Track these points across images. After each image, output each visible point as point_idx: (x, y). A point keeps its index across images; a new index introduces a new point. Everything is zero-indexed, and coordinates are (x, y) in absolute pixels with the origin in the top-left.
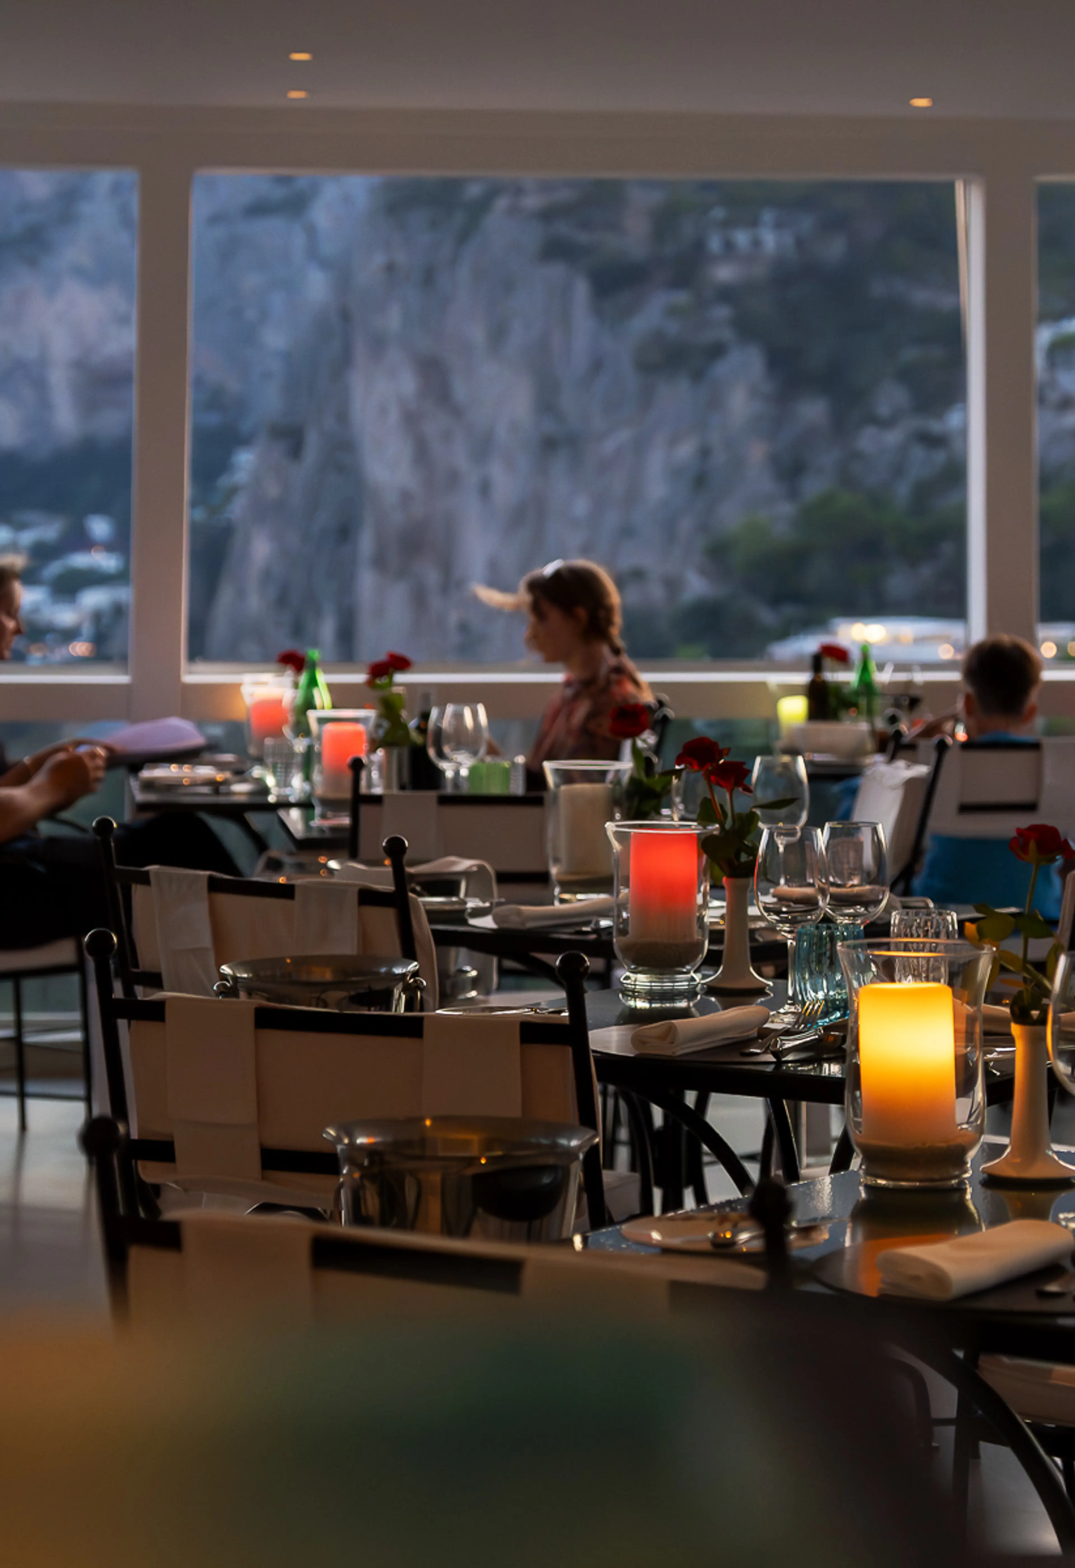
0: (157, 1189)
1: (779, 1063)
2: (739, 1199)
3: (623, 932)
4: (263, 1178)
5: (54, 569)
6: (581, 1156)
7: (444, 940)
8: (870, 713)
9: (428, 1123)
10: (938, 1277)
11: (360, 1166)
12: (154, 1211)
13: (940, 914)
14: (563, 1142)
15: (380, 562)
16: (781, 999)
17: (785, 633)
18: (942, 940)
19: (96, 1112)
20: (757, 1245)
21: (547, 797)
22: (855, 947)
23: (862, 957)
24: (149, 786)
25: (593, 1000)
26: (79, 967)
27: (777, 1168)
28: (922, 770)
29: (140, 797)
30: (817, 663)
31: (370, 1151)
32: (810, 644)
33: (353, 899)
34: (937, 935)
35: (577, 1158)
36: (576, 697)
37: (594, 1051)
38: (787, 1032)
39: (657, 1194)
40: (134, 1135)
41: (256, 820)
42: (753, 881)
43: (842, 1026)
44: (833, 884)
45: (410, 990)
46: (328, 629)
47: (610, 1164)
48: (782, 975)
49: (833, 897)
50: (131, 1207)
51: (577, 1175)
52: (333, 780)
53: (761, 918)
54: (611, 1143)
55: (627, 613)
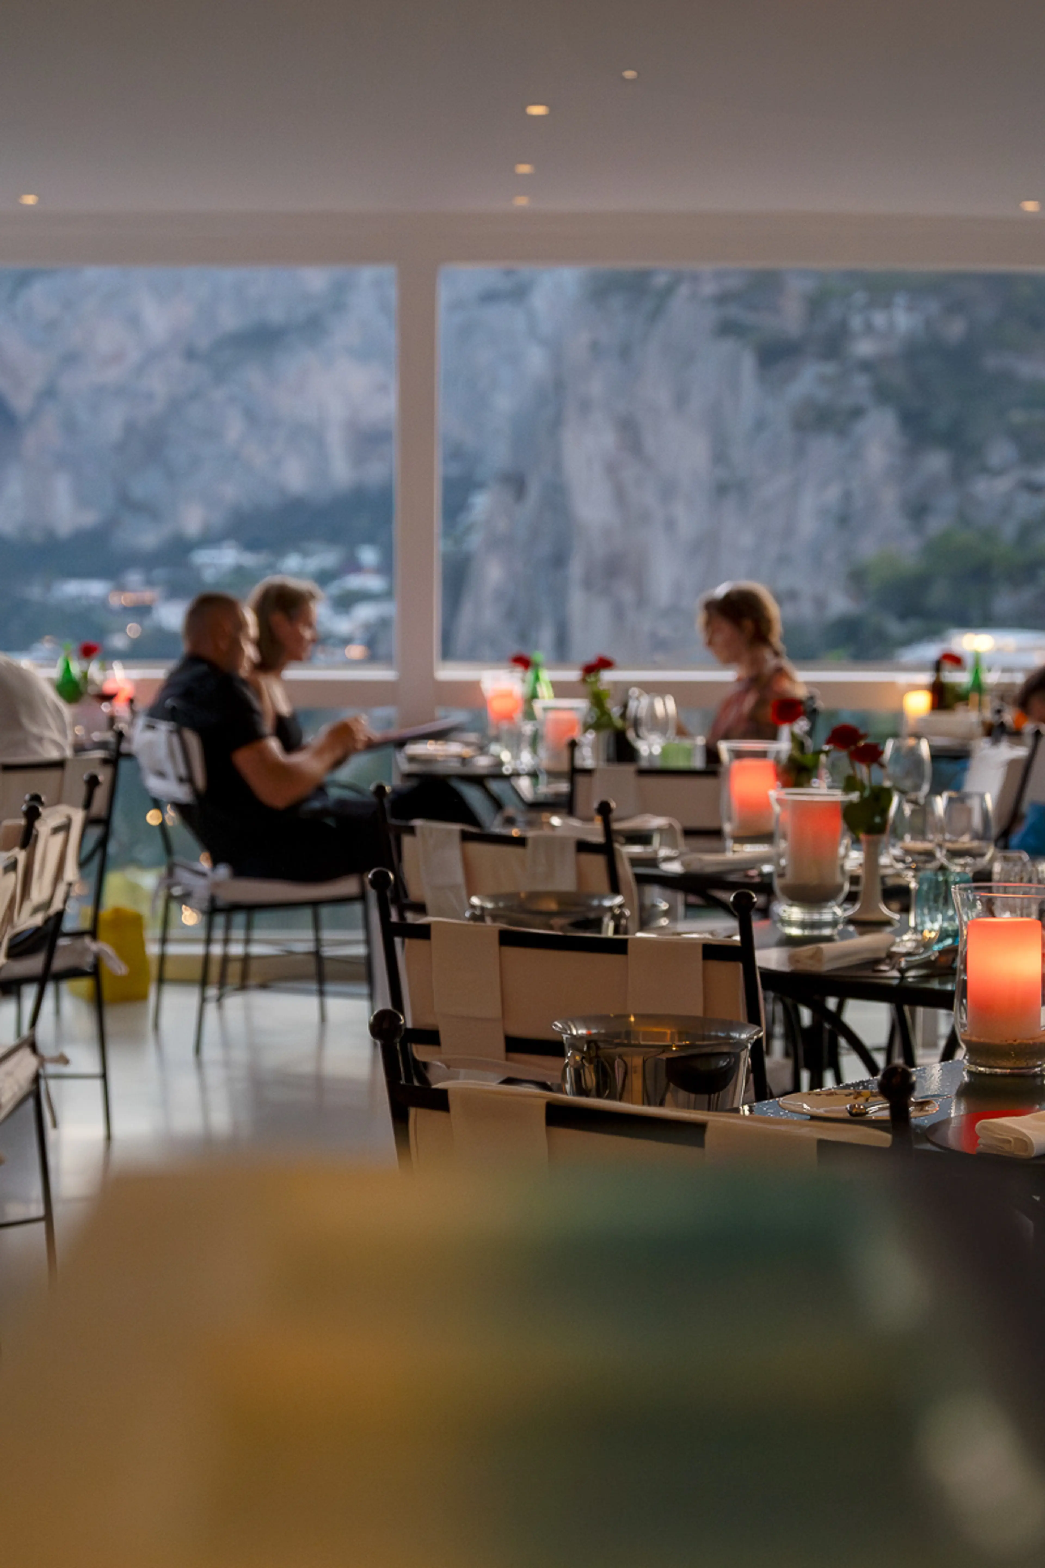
0: (425, 1065)
1: (903, 978)
2: (869, 1080)
3: (781, 875)
4: (507, 1059)
5: (334, 588)
6: (749, 1046)
7: (642, 880)
8: (980, 706)
9: (632, 1019)
10: (1024, 1142)
11: (581, 1051)
12: (424, 1080)
13: (1034, 865)
14: (735, 1035)
15: (588, 584)
16: (905, 929)
17: (910, 641)
18: (1035, 885)
19: (379, 1007)
20: (886, 1114)
21: (722, 770)
22: (965, 889)
23: (971, 897)
24: (412, 759)
25: (758, 926)
26: (362, 897)
27: (899, 1057)
28: (1021, 752)
29: (406, 767)
30: (938, 667)
31: (590, 1041)
32: (931, 651)
33: (571, 848)
34: (1030, 881)
35: (747, 1047)
36: (746, 691)
37: (760, 968)
38: (909, 954)
39: (805, 1077)
40: (409, 1025)
41: (495, 786)
42: (885, 838)
43: (952, 951)
44: (950, 841)
45: (617, 918)
46: (546, 636)
47: (768, 1052)
48: (905, 910)
49: (948, 851)
50: (409, 1079)
51: (746, 1060)
52: (555, 755)
53: (891, 866)
54: (770, 1036)
55: (785, 624)
